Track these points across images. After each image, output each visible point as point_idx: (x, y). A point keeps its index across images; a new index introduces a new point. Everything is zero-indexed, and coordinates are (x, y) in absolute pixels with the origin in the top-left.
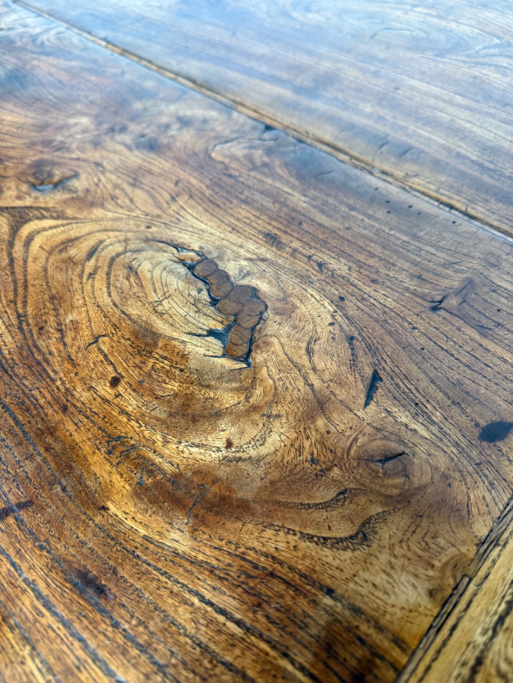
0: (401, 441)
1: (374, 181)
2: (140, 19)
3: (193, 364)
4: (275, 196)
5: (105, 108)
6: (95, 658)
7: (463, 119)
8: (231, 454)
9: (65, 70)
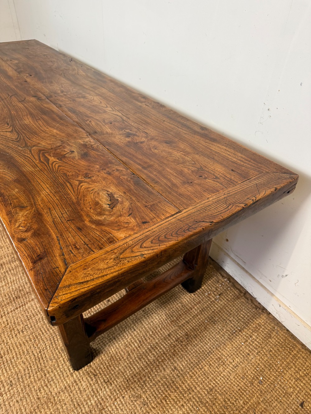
0: (130, 221)
1: (148, 186)
2: (117, 145)
3: (103, 208)
4: (128, 186)
5: (103, 164)
6: (78, 235)
7: (173, 178)
8: (105, 219)
9: (97, 155)
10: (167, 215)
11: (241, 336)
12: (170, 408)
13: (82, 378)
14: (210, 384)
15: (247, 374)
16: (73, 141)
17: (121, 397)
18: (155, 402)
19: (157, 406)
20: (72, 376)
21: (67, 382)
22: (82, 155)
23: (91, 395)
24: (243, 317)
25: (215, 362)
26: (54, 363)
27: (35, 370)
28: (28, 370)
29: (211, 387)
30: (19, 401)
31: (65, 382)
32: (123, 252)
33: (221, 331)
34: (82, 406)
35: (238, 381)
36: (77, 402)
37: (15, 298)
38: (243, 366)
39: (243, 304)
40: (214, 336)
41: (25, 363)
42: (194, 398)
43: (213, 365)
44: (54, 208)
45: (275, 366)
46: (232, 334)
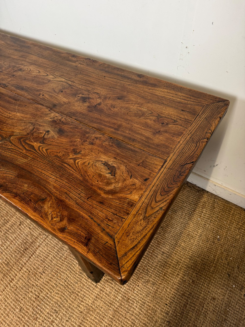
0: (135, 182)
1: (129, 146)
2: (80, 113)
3: (107, 178)
4: (114, 151)
5: (81, 137)
6: (104, 209)
7: (144, 132)
8: (115, 187)
9: (70, 128)
10: (158, 167)
11: (196, 214)
12: (171, 279)
13: (105, 286)
14: (189, 254)
15: (209, 238)
16: (41, 121)
17: (137, 287)
18: (160, 280)
19: (162, 282)
20: (97, 287)
21: (95, 293)
22: (58, 133)
23: (116, 294)
24: (192, 200)
25: (186, 238)
26: (79, 284)
27: (68, 295)
28: (63, 297)
29: (191, 255)
30: (68, 320)
31: (94, 294)
32: (146, 211)
33: (182, 216)
34: (113, 304)
35: (205, 245)
36: (109, 302)
37: (24, 250)
38: (205, 233)
39: (189, 192)
40: (179, 221)
41: (58, 294)
42: (183, 267)
43: (186, 240)
44: (69, 191)
45: (223, 226)
46: (190, 215)
